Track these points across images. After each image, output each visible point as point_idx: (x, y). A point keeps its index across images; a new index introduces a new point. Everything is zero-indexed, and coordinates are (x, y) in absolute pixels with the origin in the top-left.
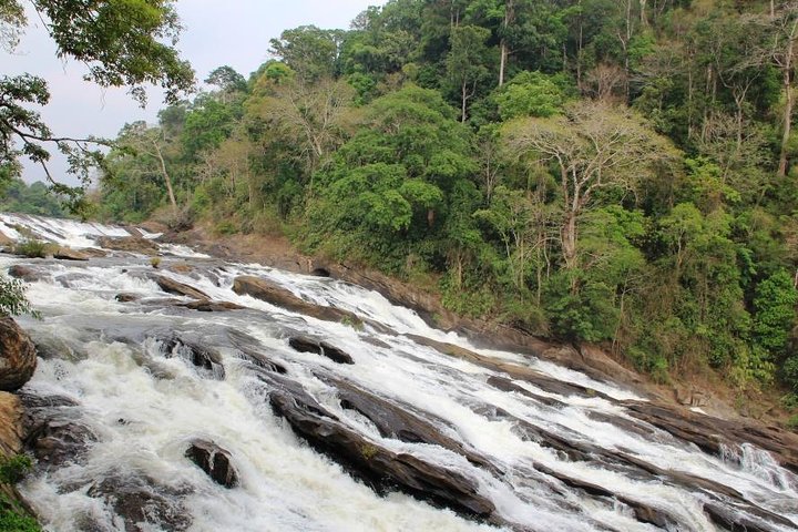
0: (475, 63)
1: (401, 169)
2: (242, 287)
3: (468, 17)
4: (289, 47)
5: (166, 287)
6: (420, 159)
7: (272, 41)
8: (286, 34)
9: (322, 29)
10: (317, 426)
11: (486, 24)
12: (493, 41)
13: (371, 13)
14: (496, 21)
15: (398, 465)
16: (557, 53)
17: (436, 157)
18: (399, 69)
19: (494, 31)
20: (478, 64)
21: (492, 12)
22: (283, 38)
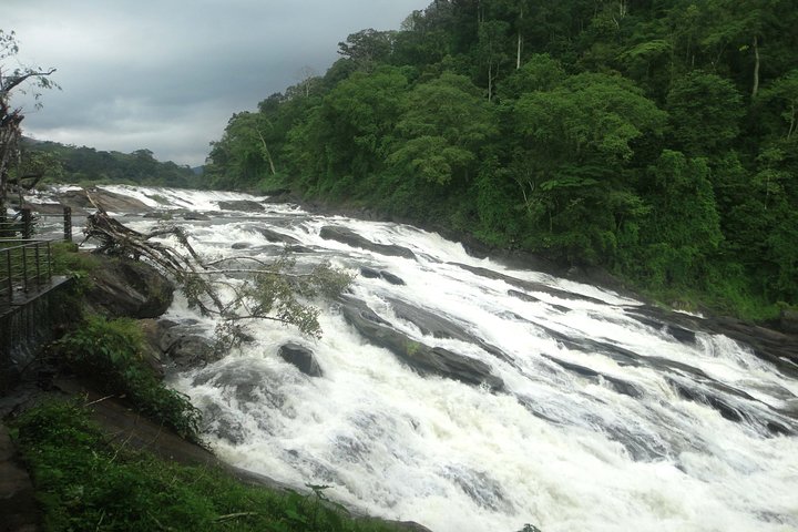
0: (498, 51)
1: (442, 139)
2: (326, 233)
3: (492, 14)
4: (354, 48)
5: (271, 237)
6: (456, 130)
7: (340, 44)
8: (352, 38)
9: (379, 31)
10: (375, 330)
11: (507, 19)
12: (511, 32)
13: (416, 16)
14: (514, 15)
15: (433, 355)
16: (563, 37)
17: (467, 128)
18: (439, 61)
19: (512, 24)
20: (500, 52)
21: (511, 8)
22: (349, 40)
